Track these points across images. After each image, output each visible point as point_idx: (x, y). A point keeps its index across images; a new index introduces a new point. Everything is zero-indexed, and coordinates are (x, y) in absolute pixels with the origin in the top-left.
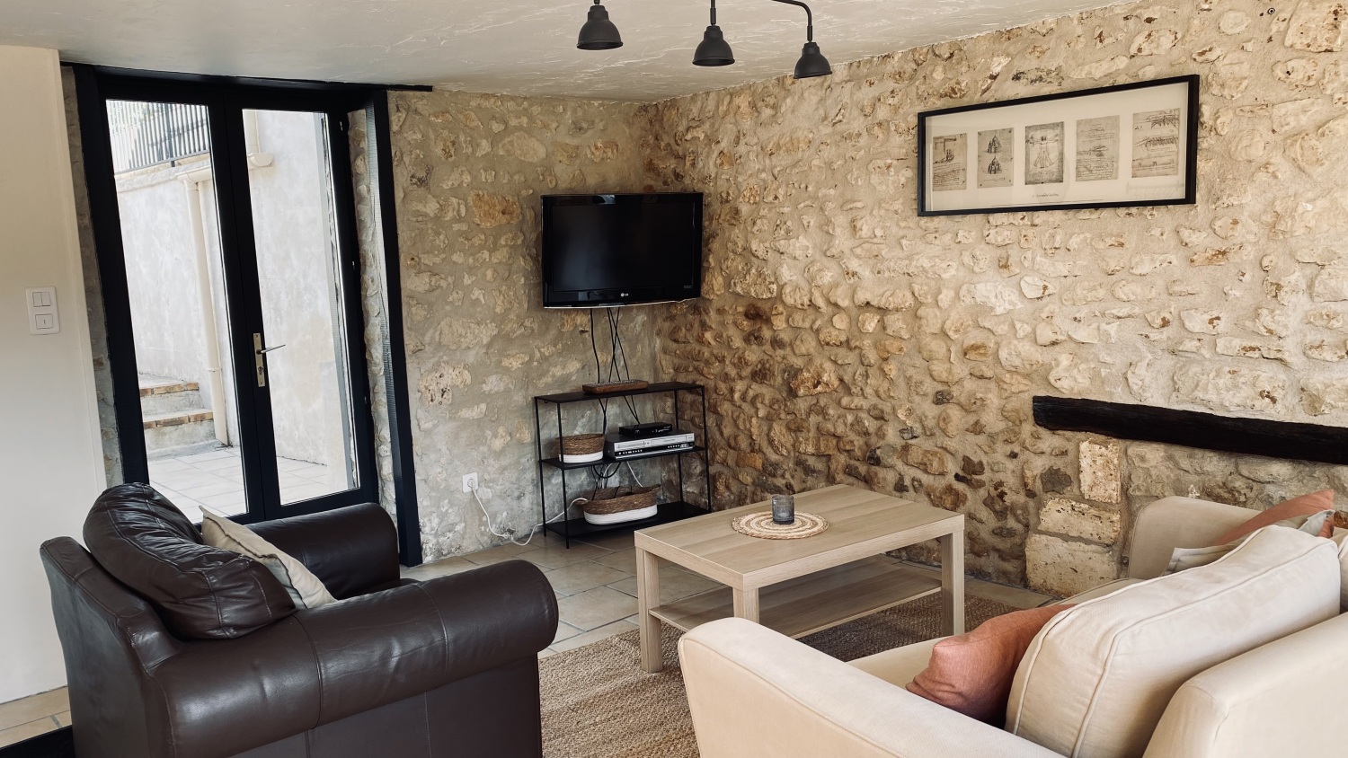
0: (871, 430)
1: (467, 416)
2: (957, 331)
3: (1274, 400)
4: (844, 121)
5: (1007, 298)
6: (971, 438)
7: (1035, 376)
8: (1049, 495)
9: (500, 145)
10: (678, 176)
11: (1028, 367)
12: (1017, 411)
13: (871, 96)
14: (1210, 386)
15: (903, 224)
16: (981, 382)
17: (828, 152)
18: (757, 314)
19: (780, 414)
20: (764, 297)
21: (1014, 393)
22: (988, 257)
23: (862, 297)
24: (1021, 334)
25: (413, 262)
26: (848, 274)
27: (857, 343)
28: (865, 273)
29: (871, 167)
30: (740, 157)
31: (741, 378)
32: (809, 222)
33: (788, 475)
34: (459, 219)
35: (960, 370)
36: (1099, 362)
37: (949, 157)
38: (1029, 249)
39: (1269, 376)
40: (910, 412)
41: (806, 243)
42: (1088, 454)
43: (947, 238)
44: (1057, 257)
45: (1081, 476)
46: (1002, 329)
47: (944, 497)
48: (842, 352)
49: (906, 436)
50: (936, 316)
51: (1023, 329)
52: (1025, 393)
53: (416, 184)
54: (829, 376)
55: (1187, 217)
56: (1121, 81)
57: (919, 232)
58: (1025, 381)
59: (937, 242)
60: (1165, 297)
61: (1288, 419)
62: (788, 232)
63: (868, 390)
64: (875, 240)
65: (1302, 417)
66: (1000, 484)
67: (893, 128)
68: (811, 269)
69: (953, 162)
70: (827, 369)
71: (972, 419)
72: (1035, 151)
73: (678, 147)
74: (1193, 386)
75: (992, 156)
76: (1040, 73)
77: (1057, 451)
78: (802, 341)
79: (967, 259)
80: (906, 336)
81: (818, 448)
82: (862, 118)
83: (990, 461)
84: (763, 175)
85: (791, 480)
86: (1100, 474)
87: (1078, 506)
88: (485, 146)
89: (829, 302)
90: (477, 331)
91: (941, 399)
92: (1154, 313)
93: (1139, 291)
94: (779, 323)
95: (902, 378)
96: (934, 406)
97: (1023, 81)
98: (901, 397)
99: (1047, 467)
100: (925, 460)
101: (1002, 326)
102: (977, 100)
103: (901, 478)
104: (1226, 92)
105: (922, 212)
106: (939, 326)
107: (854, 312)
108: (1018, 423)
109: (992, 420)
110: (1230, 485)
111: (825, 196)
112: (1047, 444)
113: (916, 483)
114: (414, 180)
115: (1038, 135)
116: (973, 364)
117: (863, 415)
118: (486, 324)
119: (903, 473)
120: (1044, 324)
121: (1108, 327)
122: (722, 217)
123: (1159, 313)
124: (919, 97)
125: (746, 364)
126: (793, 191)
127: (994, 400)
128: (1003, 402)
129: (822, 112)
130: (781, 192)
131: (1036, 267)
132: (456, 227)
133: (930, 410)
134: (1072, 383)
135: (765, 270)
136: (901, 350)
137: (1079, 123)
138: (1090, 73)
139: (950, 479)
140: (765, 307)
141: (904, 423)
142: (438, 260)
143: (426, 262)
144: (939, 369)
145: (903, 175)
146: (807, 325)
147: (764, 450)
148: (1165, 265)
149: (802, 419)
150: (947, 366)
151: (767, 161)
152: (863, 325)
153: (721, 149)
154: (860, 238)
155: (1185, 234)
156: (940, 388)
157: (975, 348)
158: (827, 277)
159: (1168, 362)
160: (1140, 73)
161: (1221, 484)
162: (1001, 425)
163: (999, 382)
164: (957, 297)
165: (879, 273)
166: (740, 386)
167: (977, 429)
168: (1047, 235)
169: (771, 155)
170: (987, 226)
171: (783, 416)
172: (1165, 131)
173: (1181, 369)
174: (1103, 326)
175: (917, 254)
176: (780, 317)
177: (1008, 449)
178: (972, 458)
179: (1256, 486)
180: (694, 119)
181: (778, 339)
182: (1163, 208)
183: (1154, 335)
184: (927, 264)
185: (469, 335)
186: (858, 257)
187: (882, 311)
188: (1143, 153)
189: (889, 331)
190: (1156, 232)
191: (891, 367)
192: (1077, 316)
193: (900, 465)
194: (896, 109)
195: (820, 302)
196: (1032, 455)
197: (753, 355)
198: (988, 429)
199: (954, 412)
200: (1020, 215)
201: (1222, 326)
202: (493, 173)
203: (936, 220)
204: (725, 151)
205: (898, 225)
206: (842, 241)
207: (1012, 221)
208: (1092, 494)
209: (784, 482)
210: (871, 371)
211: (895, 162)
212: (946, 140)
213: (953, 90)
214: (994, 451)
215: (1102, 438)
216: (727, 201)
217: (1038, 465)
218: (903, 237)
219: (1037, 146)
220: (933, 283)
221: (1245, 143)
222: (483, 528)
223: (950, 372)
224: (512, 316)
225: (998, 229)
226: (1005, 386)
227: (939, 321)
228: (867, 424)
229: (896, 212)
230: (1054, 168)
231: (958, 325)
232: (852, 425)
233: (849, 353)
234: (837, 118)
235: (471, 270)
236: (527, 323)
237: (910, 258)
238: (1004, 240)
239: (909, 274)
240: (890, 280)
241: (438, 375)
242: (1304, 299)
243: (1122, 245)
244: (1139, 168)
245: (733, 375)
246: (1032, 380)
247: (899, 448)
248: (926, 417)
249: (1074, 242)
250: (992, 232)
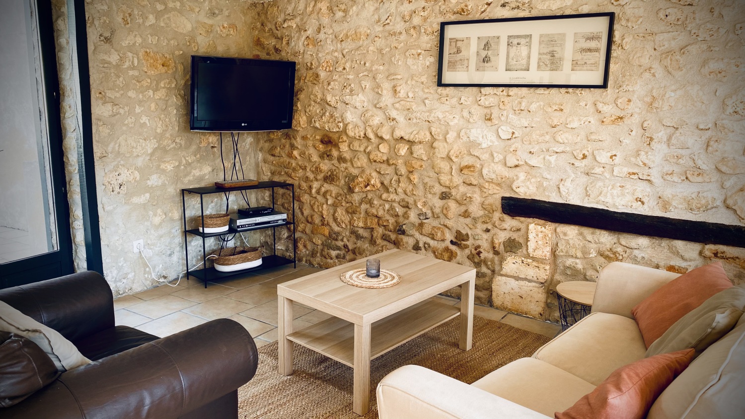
0: (400, 214)
1: (136, 202)
2: (457, 157)
3: (643, 203)
4: (391, 24)
5: (489, 139)
6: (462, 219)
7: (503, 185)
8: (508, 254)
9: (162, 20)
10: (277, 50)
11: (499, 179)
12: (491, 205)
13: (409, 9)
14: (609, 194)
15: (426, 91)
16: (469, 187)
17: (380, 43)
18: (328, 141)
19: (342, 203)
20: (334, 130)
21: (490, 194)
22: (478, 113)
23: (398, 134)
24: (496, 160)
25: (100, 95)
26: (390, 119)
27: (394, 162)
28: (401, 119)
29: (407, 54)
30: (321, 41)
31: (317, 180)
32: (366, 86)
33: (345, 240)
34: (133, 68)
35: (457, 180)
36: (543, 178)
37: (459, 51)
38: (505, 110)
39: (642, 189)
40: (425, 204)
41: (363, 98)
42: (534, 231)
43: (454, 101)
44: (521, 115)
45: (529, 243)
46: (485, 157)
47: (443, 254)
48: (384, 166)
49: (421, 218)
50: (444, 147)
51: (498, 157)
52: (497, 195)
53: (103, 41)
54: (375, 181)
55: (601, 97)
56: (567, 13)
57: (437, 96)
58: (497, 188)
59: (448, 103)
60: (585, 141)
61: (650, 214)
62: (351, 91)
63: (400, 190)
64: (408, 99)
65: (658, 213)
66: (479, 247)
67: (423, 31)
68: (366, 115)
69: (461, 54)
70: (374, 177)
71: (463, 209)
72: (513, 50)
73: (277, 32)
74: (598, 193)
75: (486, 52)
76: (518, 4)
77: (514, 229)
78: (358, 158)
79: (466, 114)
80: (425, 159)
81: (366, 224)
82: (403, 23)
83: (473, 234)
84: (336, 54)
85: (347, 242)
86: (540, 243)
87: (526, 260)
88: (151, 19)
89: (377, 136)
90: (144, 145)
91: (444, 196)
92: (578, 151)
93: (570, 137)
94: (344, 147)
95: (421, 183)
96: (440, 200)
97: (507, 8)
98: (420, 194)
99: (508, 238)
100: (433, 232)
101: (485, 155)
102: (477, 17)
103: (417, 242)
104: (629, 24)
105: (440, 84)
106: (446, 153)
107: (393, 142)
108: (491, 212)
109: (475, 210)
110: (615, 250)
111: (376, 70)
112: (508, 224)
113: (426, 245)
114: (102, 38)
115: (515, 41)
116: (465, 176)
117: (395, 205)
118: (150, 140)
119: (418, 239)
120: (511, 155)
121: (550, 158)
122: (307, 78)
123: (581, 151)
124: (441, 12)
125: (321, 171)
126: (356, 65)
127: (477, 198)
128: (483, 199)
129: (376, 17)
130: (348, 66)
131: (509, 120)
132: (131, 73)
133: (438, 203)
134: (526, 190)
135: (335, 113)
136: (421, 166)
137: (541, 36)
138: (549, 6)
139: (448, 243)
140: (335, 137)
141: (421, 210)
142: (118, 95)
143: (110, 95)
144: (445, 179)
145: (428, 60)
146: (362, 149)
147: (331, 224)
148: (586, 123)
149: (356, 206)
150: (450, 177)
151: (339, 45)
152: (398, 151)
153: (307, 35)
154: (399, 98)
155: (600, 106)
156: (444, 190)
157: (468, 167)
158: (376, 121)
159: (584, 179)
160: (580, 9)
161: (609, 249)
162: (481, 213)
163: (481, 187)
164: (459, 136)
165: (410, 119)
166: (316, 185)
167: (466, 214)
168: (516, 102)
169: (341, 41)
170: (480, 95)
171: (344, 204)
172: (593, 44)
173: (591, 184)
174: (547, 157)
175: (434, 109)
176: (344, 143)
177: (485, 226)
178: (461, 231)
179: (628, 251)
180: (289, 14)
181: (342, 157)
182: (587, 90)
183: (577, 163)
184: (441, 116)
185: (138, 147)
186: (397, 109)
187: (411, 143)
188: (579, 56)
189: (415, 155)
190: (583, 104)
191: (415, 176)
192: (532, 150)
193: (417, 235)
194: (425, 19)
195: (371, 135)
196: (499, 230)
197: (325, 166)
198: (473, 215)
199: (452, 205)
200: (501, 89)
201: (617, 160)
202: (157, 38)
203: (448, 89)
204: (310, 37)
205: (424, 91)
206: (387, 99)
207: (495, 92)
208: (535, 254)
209: (343, 243)
210: (402, 179)
211: (423, 52)
212: (457, 40)
213: (463, 10)
214: (476, 228)
215: (542, 222)
216: (311, 69)
217: (502, 237)
218: (426, 99)
219: (514, 48)
220: (443, 127)
221: (638, 55)
222: (146, 276)
223: (451, 181)
224: (168, 135)
225: (486, 96)
226: (485, 190)
227: (447, 151)
228: (397, 210)
229: (422, 83)
230: (524, 62)
231: (458, 153)
232: (388, 210)
233: (388, 167)
234: (387, 22)
235: (140, 103)
236: (178, 140)
237: (430, 111)
238: (490, 104)
239: (429, 122)
240: (416, 124)
241: (117, 174)
242: (665, 147)
243: (562, 110)
244: (575, 65)
245: (311, 178)
246: (501, 187)
247: (417, 225)
248: (435, 207)
249: (533, 107)
250: (483, 98)
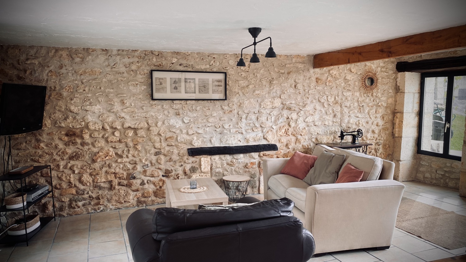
0: (130, 168)
2: (163, 133)
3: (240, 142)
4: (116, 67)
5: (179, 123)
6: (168, 163)
7: (187, 143)
8: (192, 174)
10: (20, 78)
11: (186, 141)
12: (183, 154)
13: (128, 61)
14: (230, 140)
15: (143, 102)
16: (171, 147)
17: (109, 77)
18: (72, 134)
19: (87, 171)
20: (78, 127)
21: (182, 148)
22: (172, 112)
23: (127, 125)
24: (184, 132)
26: (120, 118)
27: (125, 140)
28: (127, 117)
29: (129, 84)
30: (63, 74)
31: (63, 160)
32: (102, 100)
33: (90, 193)
35: (164, 144)
36: (204, 137)
37: (161, 84)
38: (185, 110)
39: (240, 137)
40: (146, 160)
41: (99, 107)
42: (203, 161)
43: (159, 107)
44: (193, 112)
45: (201, 167)
46: (178, 132)
47: (159, 183)
48: (117, 144)
49: (145, 167)
50: (156, 129)
51: (184, 131)
52: (185, 148)
54: (112, 152)
55: (223, 103)
56: (208, 70)
57: (149, 105)
58: (185, 145)
59: (156, 108)
60: (219, 121)
61: (243, 145)
62: (90, 103)
63: (130, 155)
64: (132, 107)
65: (246, 144)
66: (178, 174)
67: (138, 73)
68: (103, 116)
69: (162, 85)
71: (168, 158)
72: (188, 85)
74: (226, 140)
75: (175, 85)
76: (187, 65)
77: (194, 162)
78: (99, 142)
79: (166, 112)
80: (145, 136)
81: (107, 178)
82: (124, 68)
83: (175, 169)
84: (76, 82)
85: (92, 194)
86: (206, 165)
87: (201, 174)
89: (112, 127)
91: (157, 154)
92: (217, 125)
93: (213, 120)
94: (86, 137)
95: (143, 149)
96: (155, 156)
97: (182, 66)
98: (143, 155)
99: (191, 167)
100: (153, 173)
101: (178, 131)
102: (168, 69)
103: (143, 181)
104: (230, 77)
105: (153, 99)
106: (157, 132)
107: (122, 130)
108: (183, 156)
109: (175, 157)
110: (233, 161)
111: (109, 91)
112: (191, 160)
113: (149, 181)
115: (188, 81)
116: (168, 142)
117: (127, 164)
119: (144, 179)
120: (190, 129)
121: (207, 129)
122: (53, 96)
123: (218, 125)
124: (148, 65)
125: (67, 154)
126: (93, 89)
127: (176, 151)
128: (178, 151)
129: (107, 63)
130: (87, 89)
131: (188, 115)
133: (154, 158)
134: (198, 144)
135: (77, 117)
136: (143, 141)
137: (199, 79)
138: (200, 67)
139: (161, 177)
140: (78, 131)
141: (145, 163)
144: (157, 145)
145: (143, 87)
146: (101, 136)
147: (78, 186)
148: (219, 114)
149: (98, 170)
150: (160, 144)
151: (78, 77)
152: (127, 134)
153: (50, 70)
154: (126, 106)
155: (223, 107)
156: (157, 150)
157: (170, 137)
158: (110, 119)
159: (219, 136)
160: (213, 69)
161: (231, 161)
162: (178, 158)
163: (177, 146)
164: (163, 123)
165: (133, 117)
166: (62, 164)
167: (170, 160)
168: (190, 106)
169: (81, 75)
170: (173, 103)
171: (88, 171)
172: (220, 83)
173: (222, 137)
174: (205, 129)
175: (149, 111)
176: (86, 134)
177: (180, 164)
178: (169, 169)
179: (237, 160)
180: (32, 56)
181: (86, 142)
182: (218, 101)
183: (217, 130)
184: (153, 114)
186: (125, 112)
187: (135, 130)
188: (215, 88)
189: (139, 135)
190: (217, 106)
191: (139, 146)
192: (199, 127)
193: (143, 177)
194: (139, 67)
195: (108, 127)
196: (187, 164)
197: (70, 150)
198: (174, 160)
199: (162, 157)
200: (183, 101)
201: (231, 127)
203: (156, 101)
204: (53, 71)
205: (141, 103)
206: (117, 107)
207: (181, 102)
208: (204, 170)
209: (88, 195)
210: (130, 149)
211: (139, 83)
212: (159, 79)
213: (160, 65)
214: (176, 165)
215: (206, 156)
216: (54, 90)
217: (188, 167)
218: (143, 106)
219: (188, 84)
220: (154, 120)
221: (234, 88)
223: (161, 145)
225: (176, 105)
226: (179, 147)
227: (158, 131)
228: (129, 166)
229: (140, 98)
230: (193, 89)
231: (164, 131)
232: (123, 168)
233: (120, 144)
234: (114, 66)
237: (147, 112)
238: (178, 108)
239: (146, 117)
240: (136, 120)
242: (245, 120)
243: (209, 109)
244: (214, 92)
245: (58, 159)
246: (186, 144)
247: (142, 172)
248: (153, 160)
249: (198, 108)
250: (174, 105)
